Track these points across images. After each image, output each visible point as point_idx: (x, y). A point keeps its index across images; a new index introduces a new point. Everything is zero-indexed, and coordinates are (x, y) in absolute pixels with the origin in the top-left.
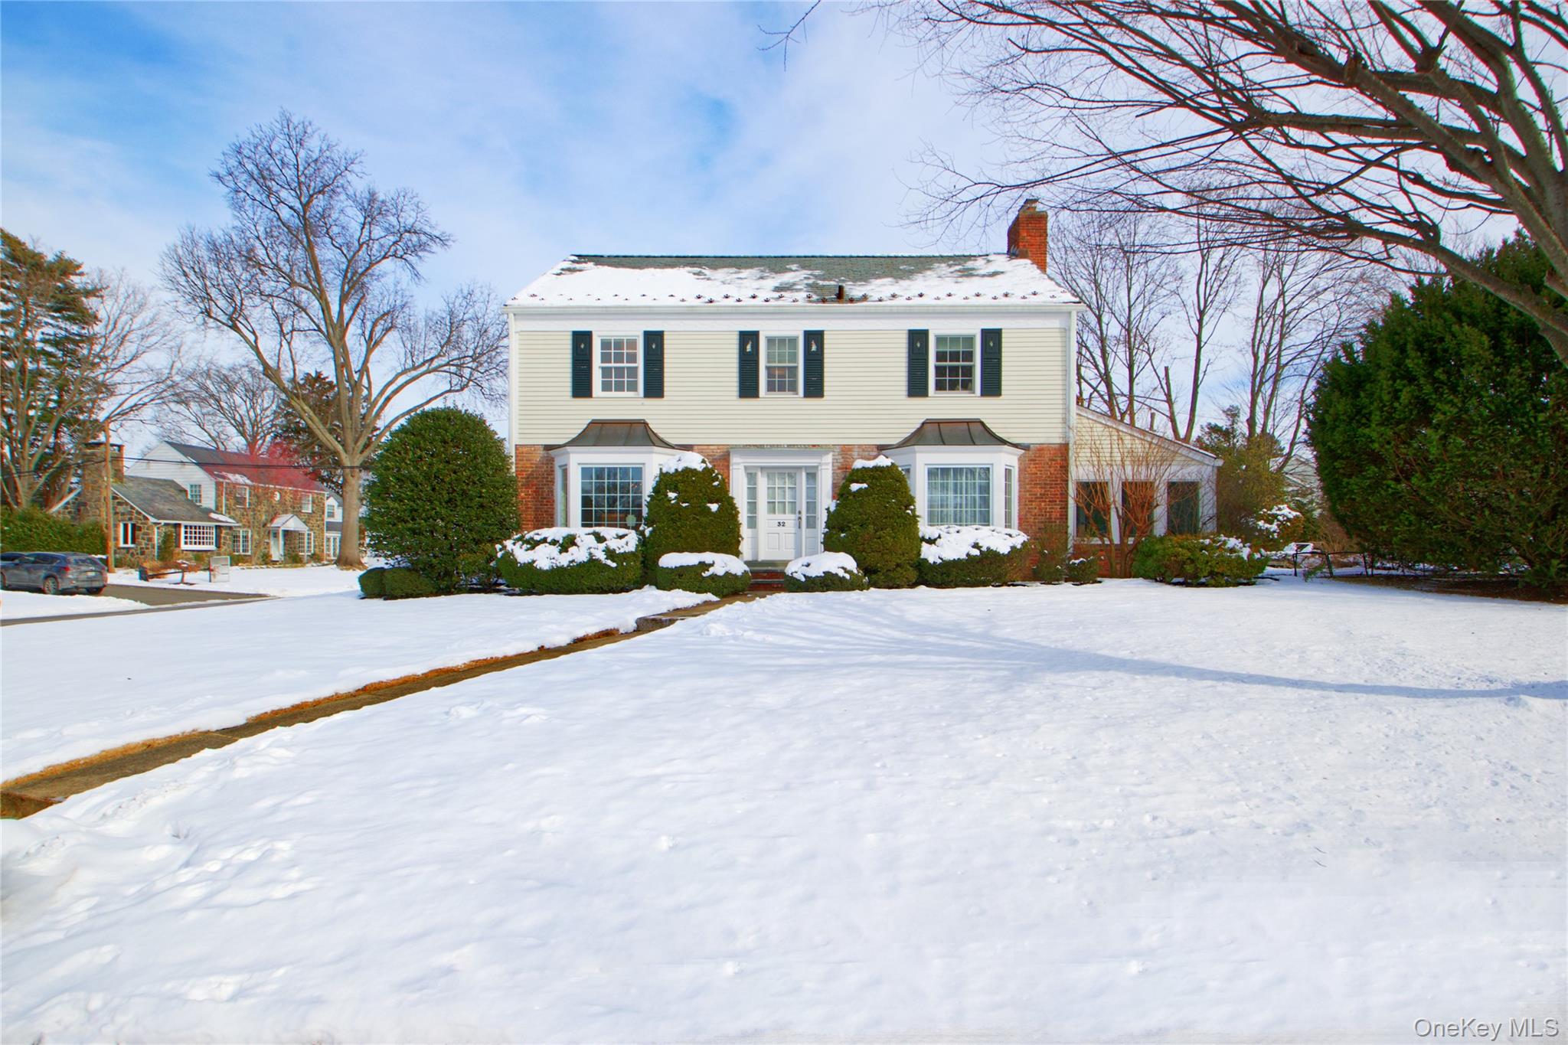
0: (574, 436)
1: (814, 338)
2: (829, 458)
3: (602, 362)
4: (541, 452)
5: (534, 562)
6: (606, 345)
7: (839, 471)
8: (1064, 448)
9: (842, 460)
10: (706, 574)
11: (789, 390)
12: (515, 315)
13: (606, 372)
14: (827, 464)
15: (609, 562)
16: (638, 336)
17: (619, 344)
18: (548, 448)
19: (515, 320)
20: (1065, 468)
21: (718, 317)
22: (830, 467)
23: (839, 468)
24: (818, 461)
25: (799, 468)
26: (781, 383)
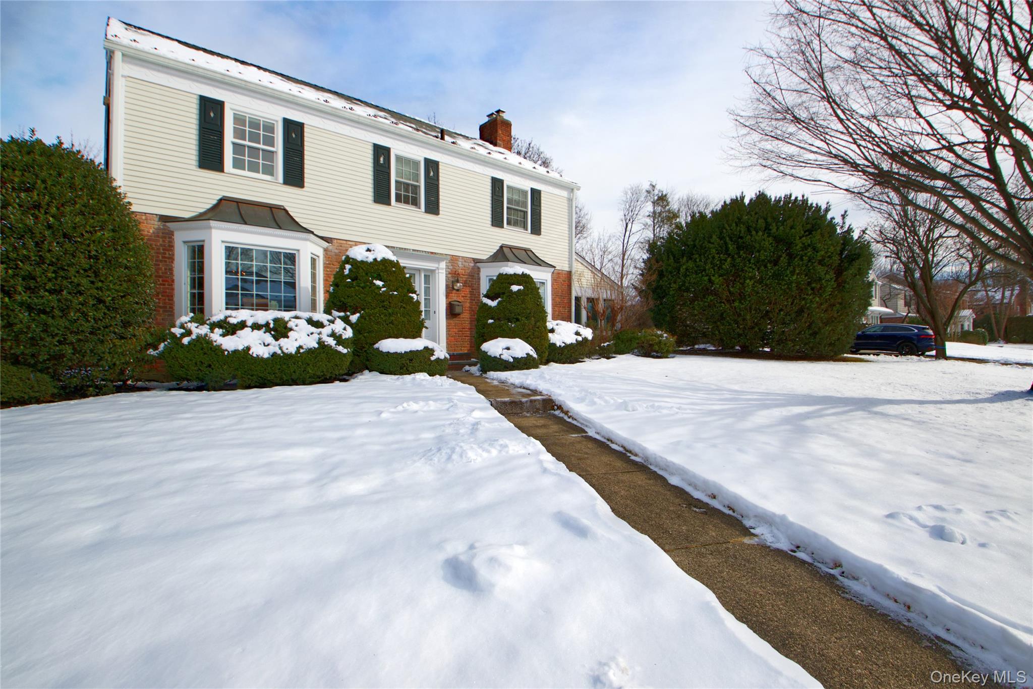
0: (202, 211)
1: (432, 166)
2: (443, 265)
3: (234, 138)
4: (156, 224)
5: (248, 348)
6: (239, 119)
7: (450, 275)
8: (569, 274)
9: (451, 267)
10: (433, 358)
11: (412, 204)
12: (123, 55)
13: (238, 148)
14: (442, 269)
15: (340, 348)
16: (277, 121)
17: (255, 124)
18: (164, 219)
19: (123, 61)
20: (570, 286)
21: (357, 125)
22: (444, 271)
23: (450, 273)
24: (436, 265)
25: (419, 270)
26: (408, 197)
